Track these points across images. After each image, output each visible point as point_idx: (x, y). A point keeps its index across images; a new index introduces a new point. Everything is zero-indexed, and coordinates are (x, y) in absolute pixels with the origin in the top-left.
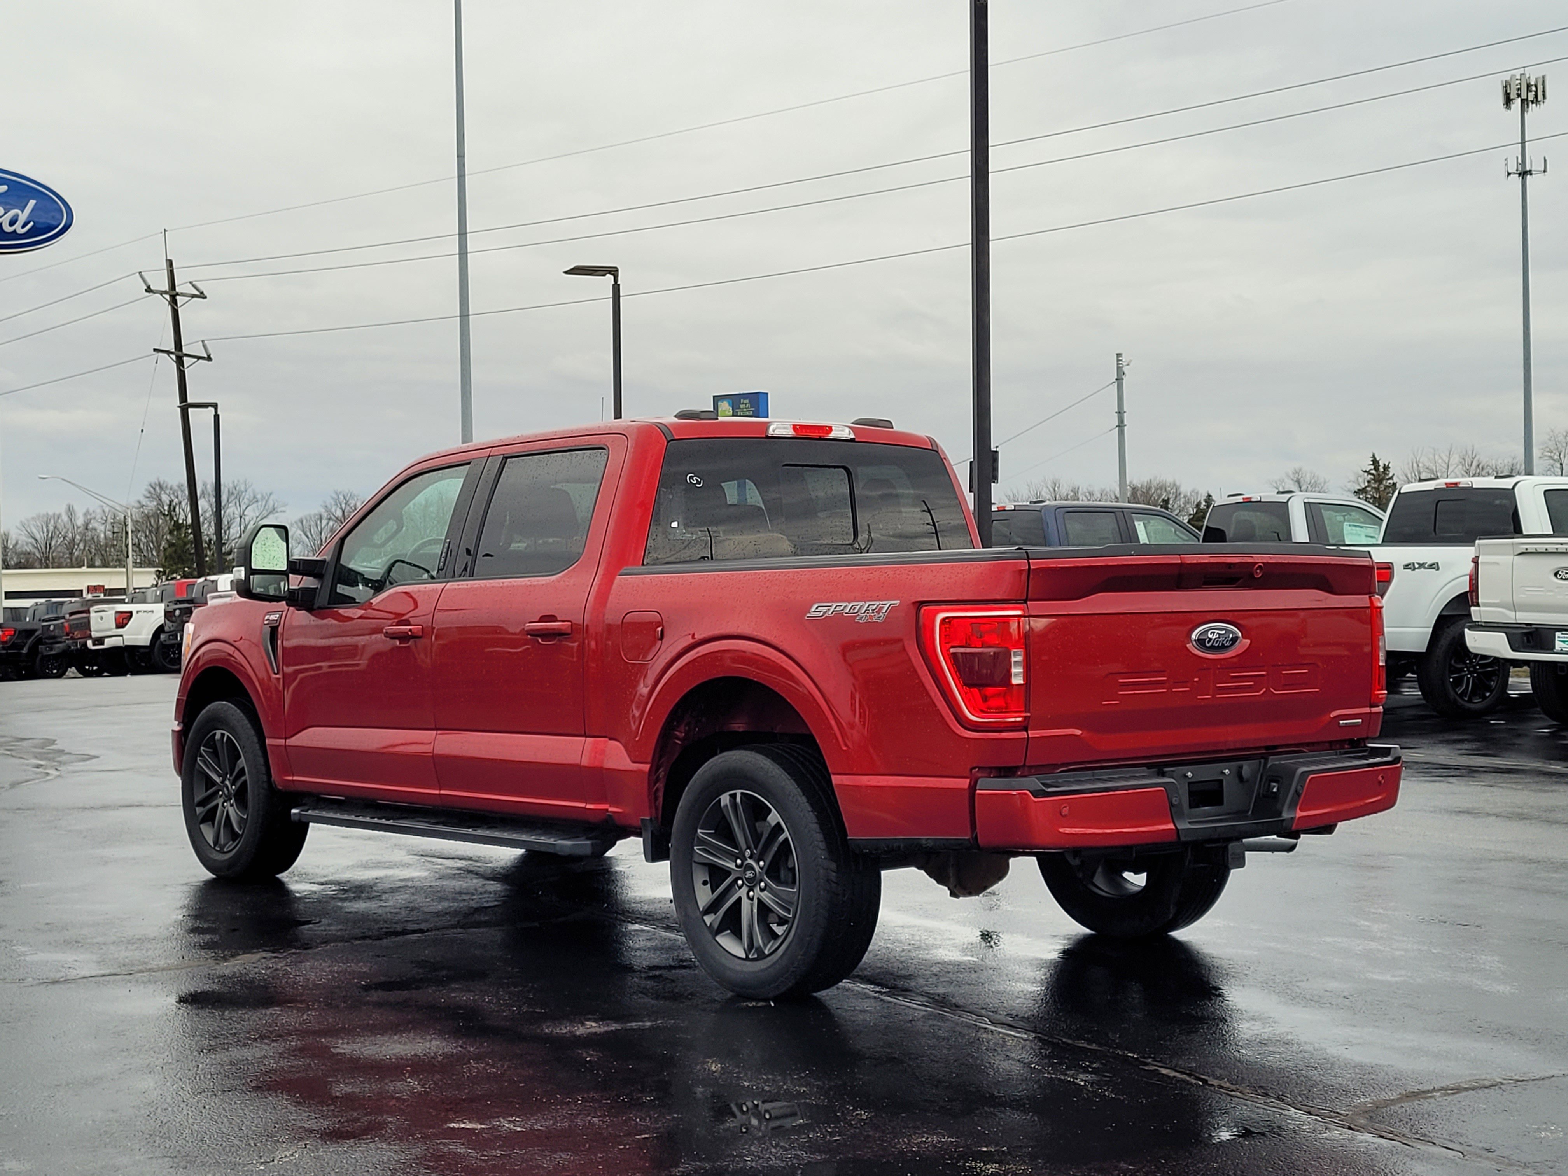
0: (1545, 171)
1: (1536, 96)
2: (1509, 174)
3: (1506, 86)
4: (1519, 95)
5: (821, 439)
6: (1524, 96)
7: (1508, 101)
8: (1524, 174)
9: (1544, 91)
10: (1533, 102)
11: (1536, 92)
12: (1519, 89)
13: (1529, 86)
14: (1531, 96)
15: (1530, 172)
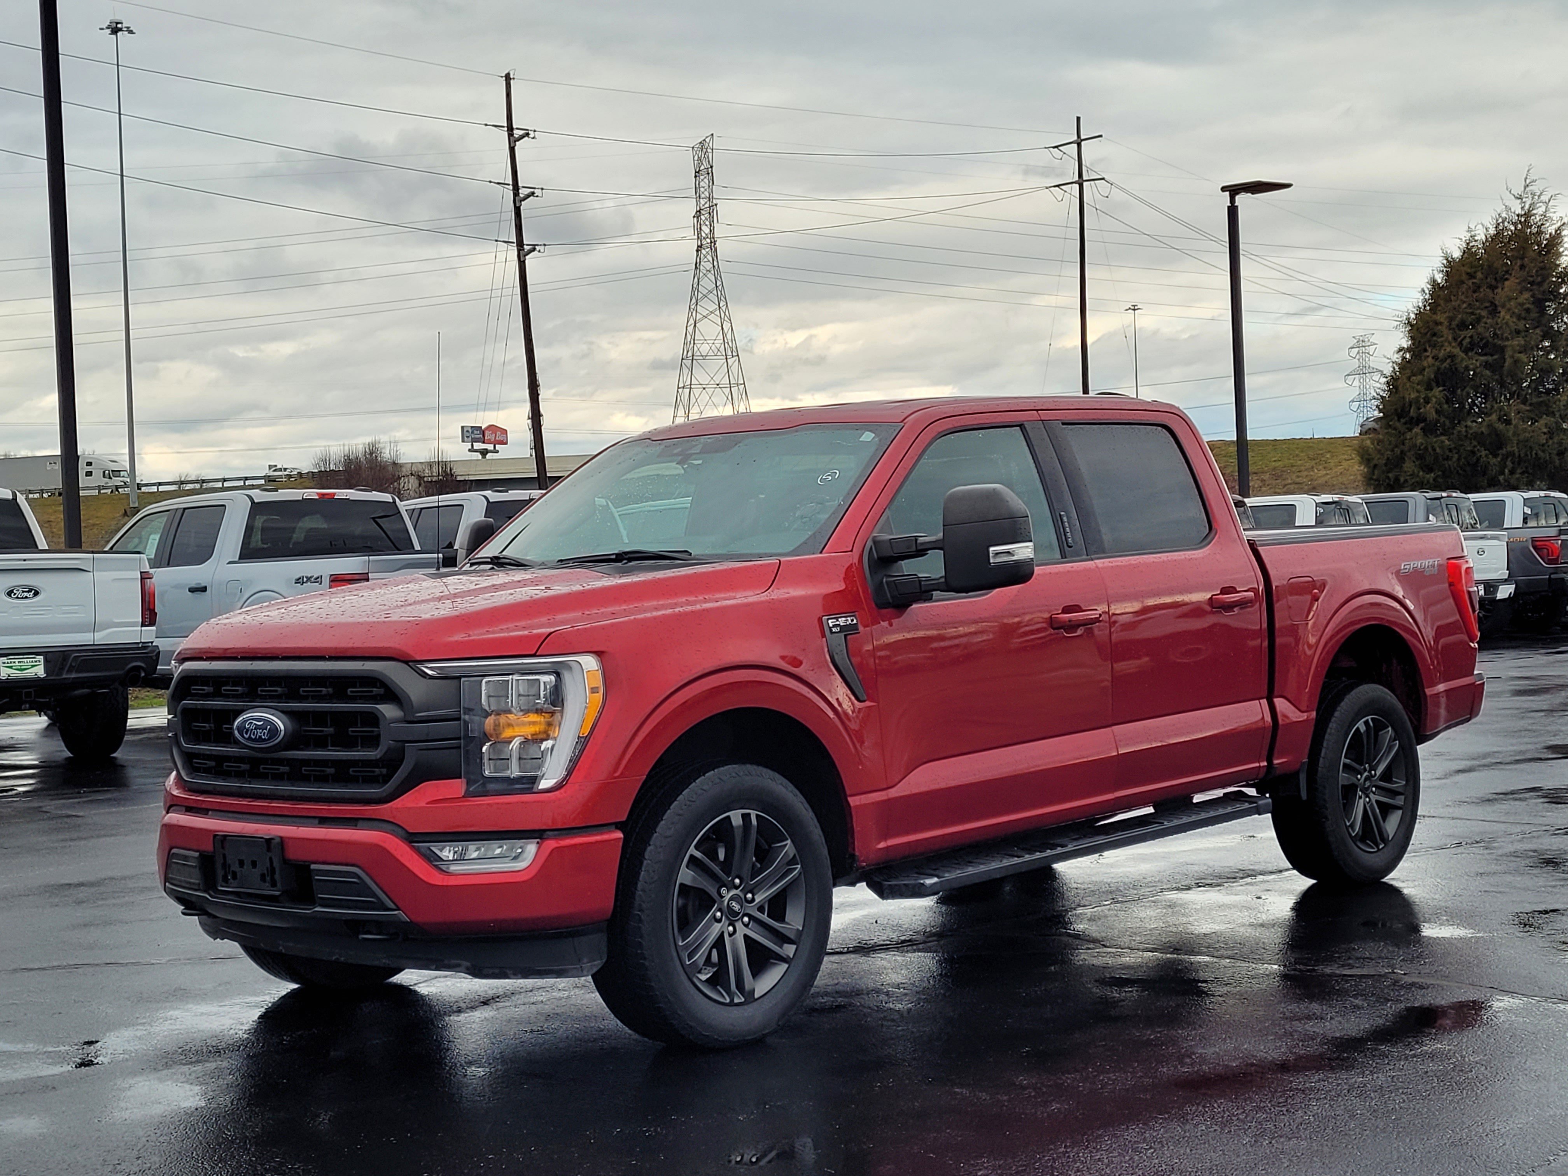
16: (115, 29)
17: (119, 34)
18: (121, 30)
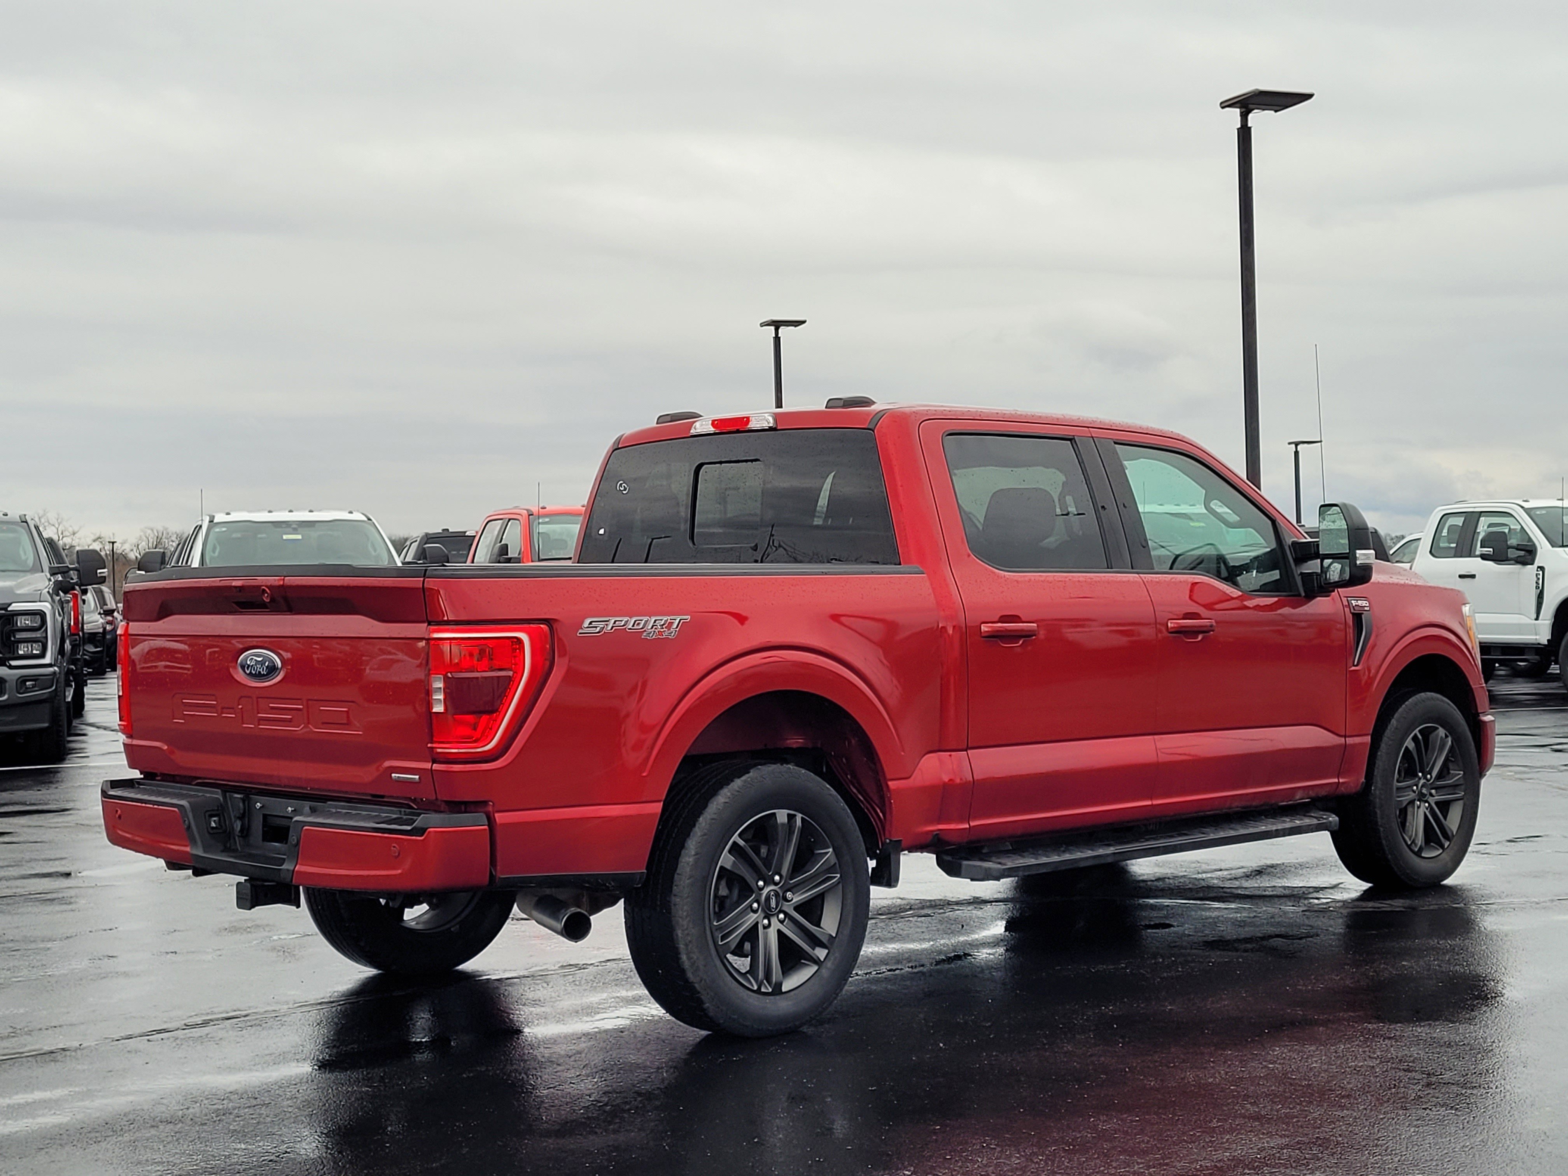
5: (738, 432)
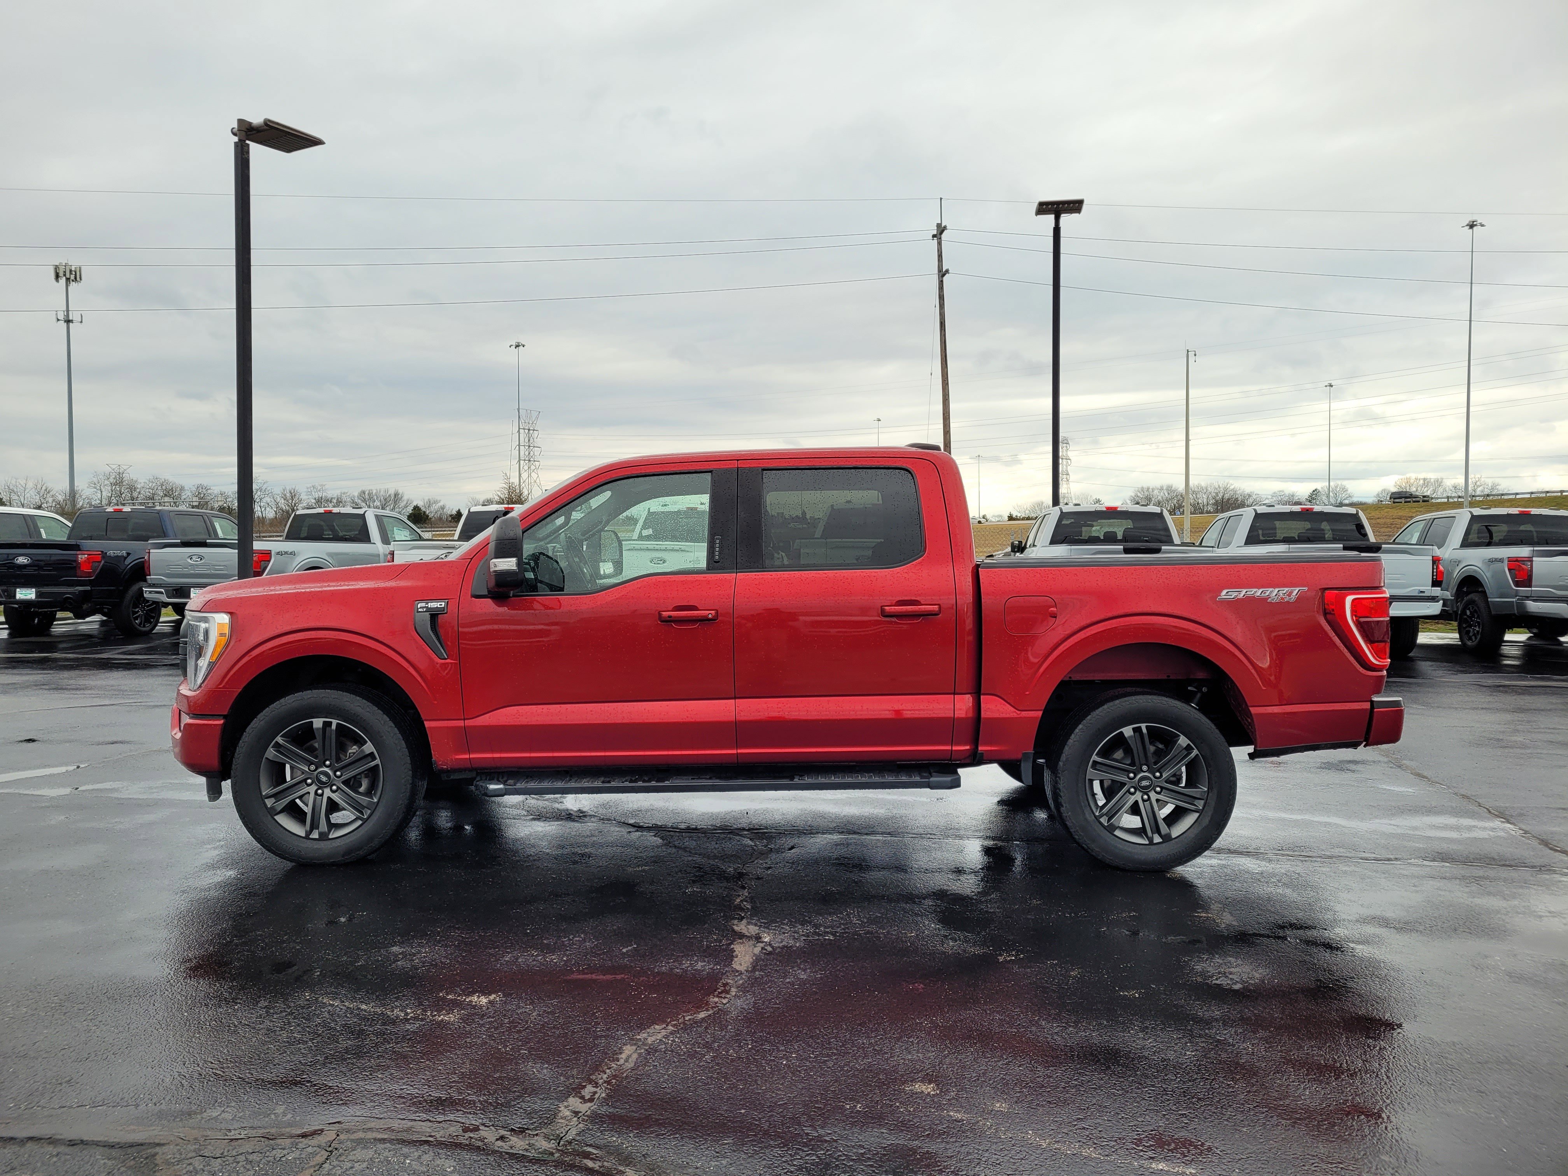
0: (81, 322)
1: (76, 278)
2: (58, 320)
3: (56, 268)
4: (65, 275)
6: (68, 276)
7: (57, 277)
8: (68, 321)
9: (80, 276)
10: (73, 281)
11: (76, 275)
12: (65, 272)
13: (71, 271)
14: (72, 277)
15: (72, 321)
16: (1472, 226)
17: (1475, 228)
18: (1476, 225)
